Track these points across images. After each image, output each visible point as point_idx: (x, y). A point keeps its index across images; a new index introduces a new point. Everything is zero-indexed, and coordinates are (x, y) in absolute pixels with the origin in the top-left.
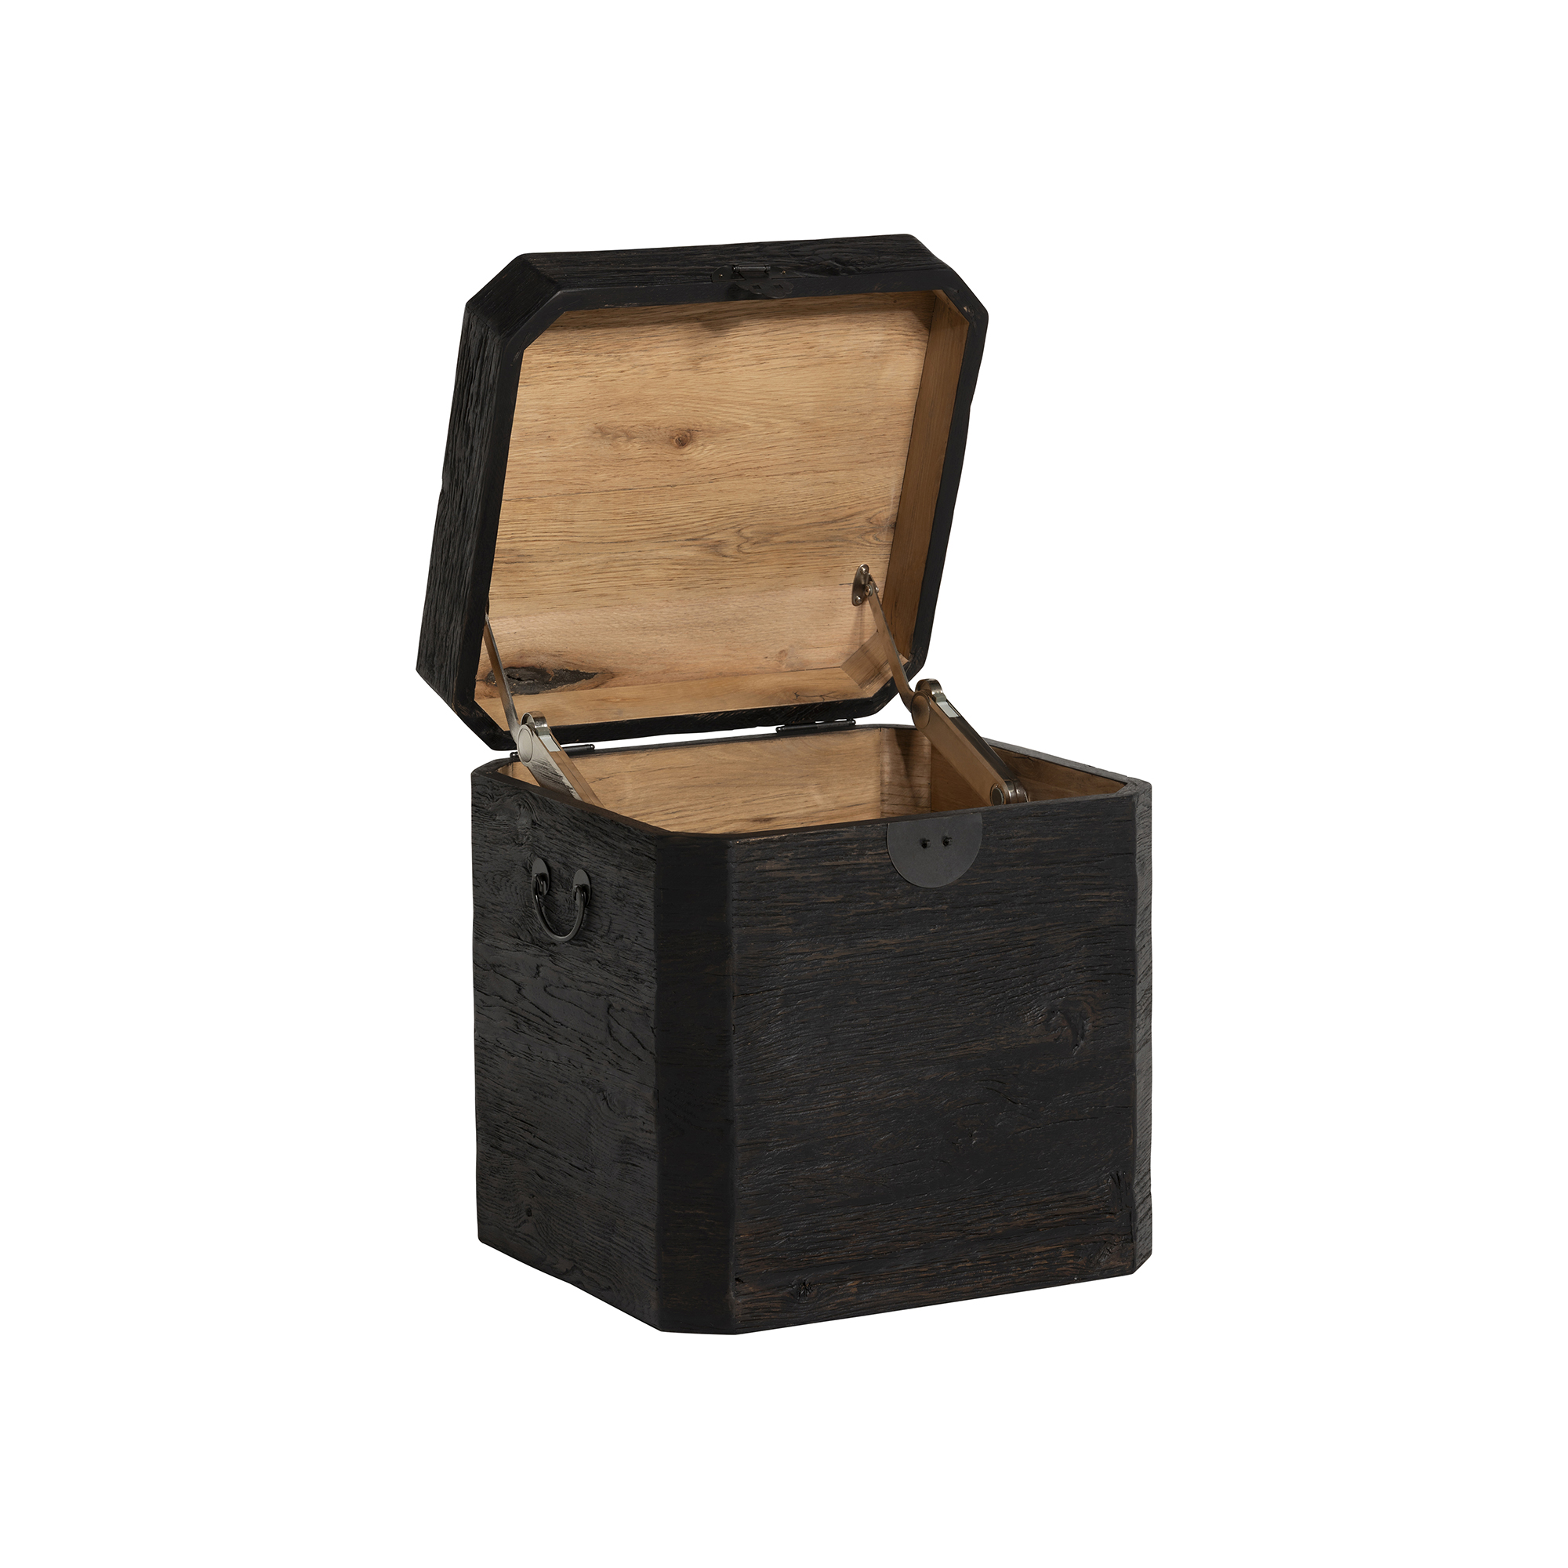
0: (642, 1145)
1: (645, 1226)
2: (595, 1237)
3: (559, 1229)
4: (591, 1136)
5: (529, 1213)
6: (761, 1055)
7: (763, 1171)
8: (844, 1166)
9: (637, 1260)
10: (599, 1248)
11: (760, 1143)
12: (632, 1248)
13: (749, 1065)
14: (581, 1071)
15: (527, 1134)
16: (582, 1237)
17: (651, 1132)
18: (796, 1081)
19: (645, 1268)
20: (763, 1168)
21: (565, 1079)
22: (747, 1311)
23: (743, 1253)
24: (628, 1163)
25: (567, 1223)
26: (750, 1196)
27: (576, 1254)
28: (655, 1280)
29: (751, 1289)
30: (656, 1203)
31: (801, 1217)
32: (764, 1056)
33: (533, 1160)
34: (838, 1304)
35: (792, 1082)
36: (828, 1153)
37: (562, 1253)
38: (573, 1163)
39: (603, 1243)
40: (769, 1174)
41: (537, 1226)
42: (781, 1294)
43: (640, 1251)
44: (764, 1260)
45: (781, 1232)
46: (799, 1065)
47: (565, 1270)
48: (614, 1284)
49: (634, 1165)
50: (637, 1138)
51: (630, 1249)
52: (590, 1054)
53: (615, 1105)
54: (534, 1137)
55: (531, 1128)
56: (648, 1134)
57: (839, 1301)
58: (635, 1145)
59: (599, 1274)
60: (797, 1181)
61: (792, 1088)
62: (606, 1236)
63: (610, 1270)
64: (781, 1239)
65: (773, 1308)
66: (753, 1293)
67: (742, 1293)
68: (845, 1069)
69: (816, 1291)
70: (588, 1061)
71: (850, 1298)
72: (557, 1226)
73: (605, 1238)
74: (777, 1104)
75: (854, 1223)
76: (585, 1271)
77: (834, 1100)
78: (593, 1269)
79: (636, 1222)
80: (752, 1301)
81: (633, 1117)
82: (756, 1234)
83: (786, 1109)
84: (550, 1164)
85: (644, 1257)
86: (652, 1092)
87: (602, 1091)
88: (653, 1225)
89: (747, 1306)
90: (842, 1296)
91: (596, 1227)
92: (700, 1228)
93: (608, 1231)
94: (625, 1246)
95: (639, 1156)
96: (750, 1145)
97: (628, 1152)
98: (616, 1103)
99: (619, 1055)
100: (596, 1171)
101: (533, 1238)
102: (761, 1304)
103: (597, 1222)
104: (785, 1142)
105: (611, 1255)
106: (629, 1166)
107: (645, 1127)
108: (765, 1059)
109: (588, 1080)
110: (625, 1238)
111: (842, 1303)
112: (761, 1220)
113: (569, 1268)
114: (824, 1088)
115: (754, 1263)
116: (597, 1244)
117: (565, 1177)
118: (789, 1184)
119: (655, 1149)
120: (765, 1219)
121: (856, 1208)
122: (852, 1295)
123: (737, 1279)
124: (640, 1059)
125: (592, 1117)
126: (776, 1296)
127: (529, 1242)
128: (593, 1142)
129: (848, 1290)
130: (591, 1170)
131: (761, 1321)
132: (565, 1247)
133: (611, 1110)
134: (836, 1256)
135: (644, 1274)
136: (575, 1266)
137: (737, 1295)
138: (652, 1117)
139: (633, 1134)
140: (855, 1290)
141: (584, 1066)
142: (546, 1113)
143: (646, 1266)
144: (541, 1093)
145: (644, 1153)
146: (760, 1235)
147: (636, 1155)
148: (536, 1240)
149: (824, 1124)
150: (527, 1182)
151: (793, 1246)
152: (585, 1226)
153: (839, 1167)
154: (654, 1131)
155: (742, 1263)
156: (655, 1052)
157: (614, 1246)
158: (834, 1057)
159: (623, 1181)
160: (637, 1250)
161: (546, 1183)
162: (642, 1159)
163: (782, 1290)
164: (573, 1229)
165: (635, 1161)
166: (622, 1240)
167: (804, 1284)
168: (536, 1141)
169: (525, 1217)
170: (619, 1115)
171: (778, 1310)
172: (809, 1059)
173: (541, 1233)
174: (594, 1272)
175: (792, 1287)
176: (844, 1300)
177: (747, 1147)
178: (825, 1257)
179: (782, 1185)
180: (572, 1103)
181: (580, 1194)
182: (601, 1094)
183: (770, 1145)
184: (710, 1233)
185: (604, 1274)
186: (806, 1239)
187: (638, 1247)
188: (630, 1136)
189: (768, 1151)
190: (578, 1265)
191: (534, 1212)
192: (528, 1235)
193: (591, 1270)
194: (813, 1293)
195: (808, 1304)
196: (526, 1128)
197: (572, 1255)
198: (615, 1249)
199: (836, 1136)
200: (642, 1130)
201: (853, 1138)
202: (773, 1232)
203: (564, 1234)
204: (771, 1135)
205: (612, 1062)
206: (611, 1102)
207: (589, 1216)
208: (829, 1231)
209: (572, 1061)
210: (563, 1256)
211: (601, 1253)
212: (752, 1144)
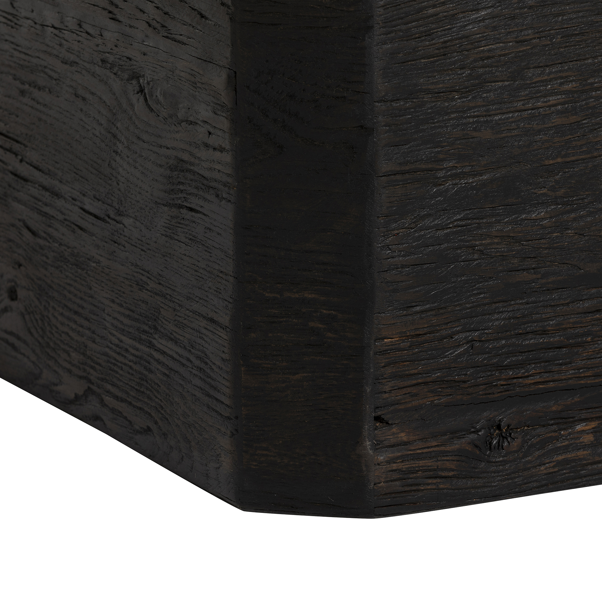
0: (207, 174)
1: (212, 320)
2: (123, 338)
3: (62, 324)
4: (118, 158)
5: (13, 295)
6: (426, 8)
7: (427, 222)
8: (573, 215)
9: (198, 382)
10: (131, 357)
11: (423, 170)
12: (189, 360)
13: (404, 27)
14: (100, 41)
15: (9, 157)
16: (102, 337)
17: (222, 150)
18: (488, 58)
19: (209, 395)
20: (429, 215)
21: (72, 58)
22: (396, 476)
23: (389, 370)
24: (180, 207)
25: (76, 313)
26: (403, 267)
27: (92, 367)
28: (229, 418)
29: (403, 437)
30: (231, 279)
31: (494, 306)
32: (431, 11)
33: (19, 201)
34: (559, 463)
35: (482, 59)
36: (544, 191)
37: (68, 366)
38: (87, 207)
39: (137, 350)
40: (439, 228)
41: (27, 317)
42: (456, 445)
43: (202, 365)
44: (426, 383)
45: (458, 332)
46: (495, 28)
47: (72, 396)
48: (156, 423)
49: (191, 209)
50: (197, 161)
51: (184, 361)
52: (116, 11)
53: (158, 102)
54: (21, 161)
55: (16, 147)
56: (218, 154)
57: (560, 458)
58: (194, 173)
59: (130, 403)
60: (488, 241)
61: (481, 71)
62: (144, 337)
63: (149, 398)
64: (459, 346)
65: (442, 470)
66: (406, 444)
67: (386, 443)
68: (578, 38)
69: (519, 440)
70: (112, 25)
71: (581, 453)
72: (60, 318)
73: (140, 341)
74: (453, 99)
75: (590, 317)
76: (108, 399)
77: (556, 94)
78: (120, 394)
79: (194, 312)
80: (404, 458)
81: (191, 123)
82: (413, 336)
83: (470, 109)
84: (46, 209)
85: (209, 377)
86: (224, 75)
87: (136, 76)
88: (225, 319)
89: (394, 466)
90: (566, 449)
91: (126, 321)
92: (311, 324)
93: (146, 328)
94: (175, 356)
95: (201, 193)
96: (403, 173)
97: (181, 187)
98: (161, 98)
99: (166, 9)
100: (127, 221)
101: (19, 338)
102: (422, 463)
103: (127, 312)
104: (467, 169)
105: (151, 371)
106: (184, 211)
107: (211, 141)
108: (432, 16)
109: (111, 58)
110: (175, 341)
111: (566, 462)
112: (422, 312)
113: (81, 393)
114: (539, 71)
115: (409, 390)
116: (127, 350)
117: (74, 231)
118: (473, 247)
119: (230, 180)
120: (430, 310)
121: (594, 291)
122: (584, 447)
123: (378, 419)
124: (202, 16)
125: (119, 125)
126: (448, 448)
127: (13, 346)
128: (120, 170)
129: (578, 438)
130: (118, 218)
131: (420, 494)
132: (73, 354)
133: (152, 110)
134: (556, 377)
135: (209, 407)
136: (89, 388)
137: (378, 446)
138: (224, 123)
139: (191, 154)
140: (588, 438)
141: (106, 34)
142: (40, 119)
143: (212, 392)
144: (33, 84)
145: (210, 187)
146: (420, 339)
147: (195, 191)
148: (25, 342)
149: (538, 138)
150: (10, 240)
151: (480, 358)
152: (108, 318)
153: (565, 217)
154: (228, 147)
155: (387, 388)
156: (230, 3)
157: (156, 355)
158: (558, 15)
159: (171, 238)
160: (197, 363)
161: (41, 242)
162: (205, 199)
163: (459, 438)
164: (86, 323)
165: (194, 202)
166: (170, 344)
167: (499, 427)
168: (24, 170)
169: (7, 302)
170: (165, 119)
171: (451, 474)
172: (513, 18)
173: (33, 330)
174: (122, 400)
175: (476, 432)
176: (569, 456)
177: (398, 177)
178: (537, 379)
179: (460, 248)
180: (84, 99)
181: (98, 262)
182: (134, 82)
183: (441, 174)
184: (330, 335)
185: (139, 404)
186: (503, 347)
187: (198, 357)
188: (185, 157)
189: (436, 185)
190: (94, 388)
191: (21, 293)
192: (11, 333)
193: (116, 398)
194: (515, 444)
195: (504, 463)
196: (7, 146)
197: (85, 370)
198: (158, 361)
199: (559, 160)
200: (207, 146)
201: (590, 165)
202: (444, 333)
203: (71, 333)
204: (441, 156)
205: (154, 23)
206: (151, 95)
207: (113, 301)
208: (544, 332)
209: (84, 26)
210: (70, 371)
211: (135, 367)
212: (408, 172)
